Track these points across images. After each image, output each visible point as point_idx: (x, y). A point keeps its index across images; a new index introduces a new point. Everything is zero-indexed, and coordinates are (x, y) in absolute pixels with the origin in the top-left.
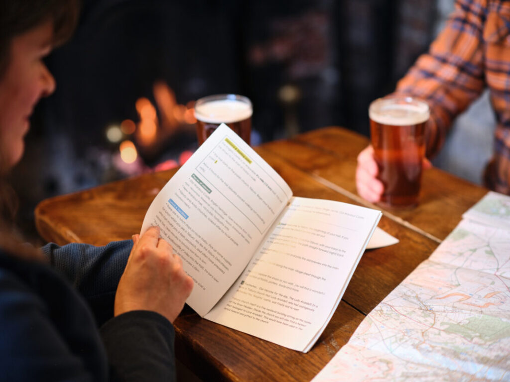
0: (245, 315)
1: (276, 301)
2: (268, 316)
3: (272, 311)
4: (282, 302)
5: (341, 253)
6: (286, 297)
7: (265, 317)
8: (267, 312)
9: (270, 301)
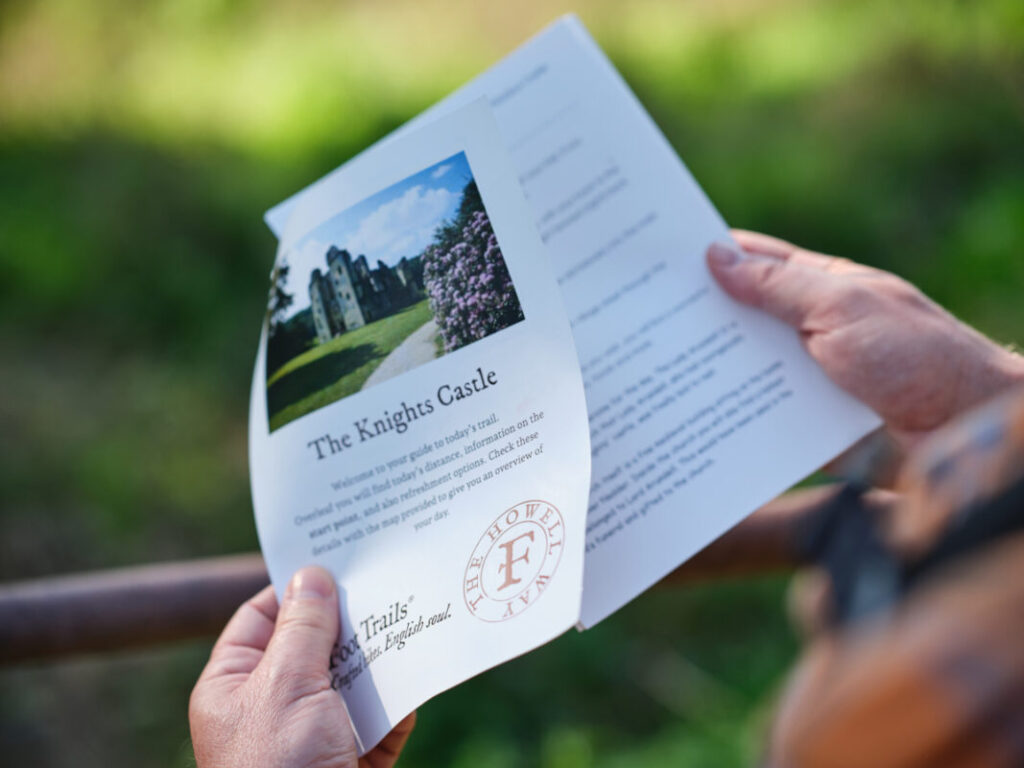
0: (643, 511)
1: (642, 410)
2: (685, 453)
3: (673, 434)
4: (659, 399)
5: (612, 181)
6: (645, 381)
7: (684, 460)
8: (667, 448)
9: (631, 427)
